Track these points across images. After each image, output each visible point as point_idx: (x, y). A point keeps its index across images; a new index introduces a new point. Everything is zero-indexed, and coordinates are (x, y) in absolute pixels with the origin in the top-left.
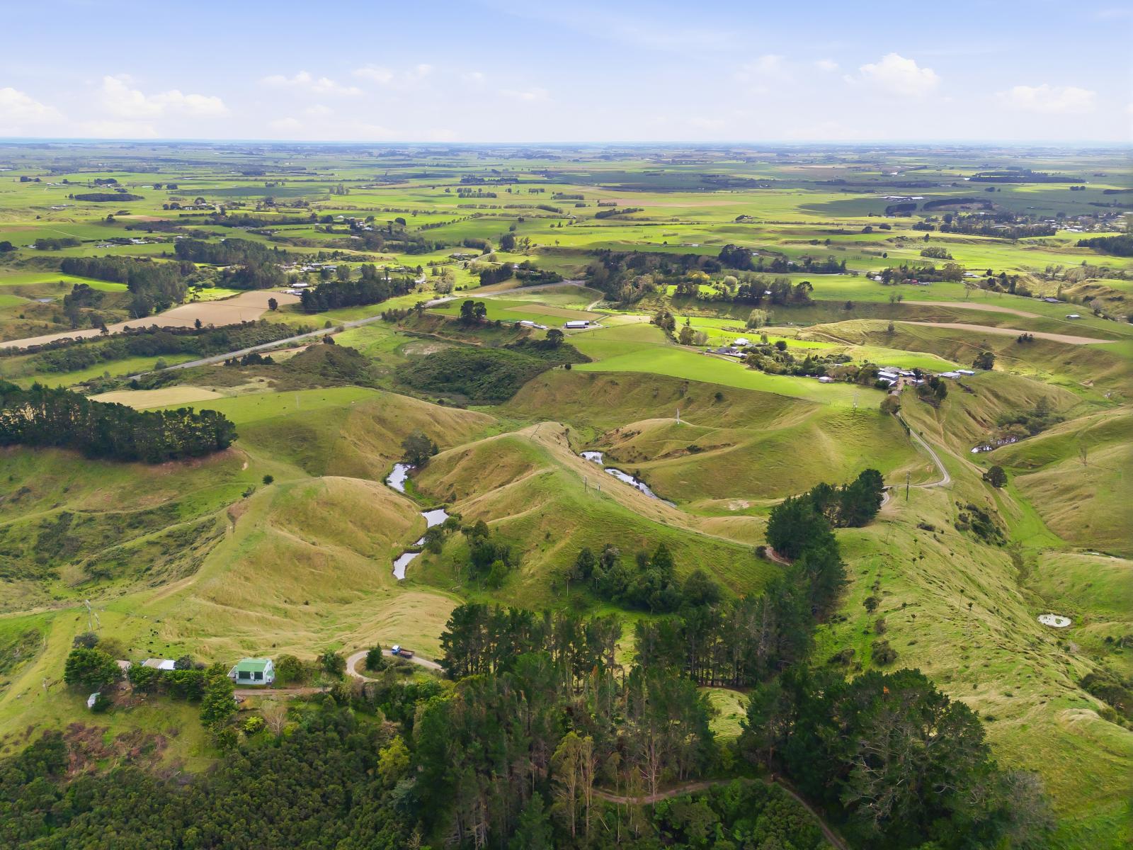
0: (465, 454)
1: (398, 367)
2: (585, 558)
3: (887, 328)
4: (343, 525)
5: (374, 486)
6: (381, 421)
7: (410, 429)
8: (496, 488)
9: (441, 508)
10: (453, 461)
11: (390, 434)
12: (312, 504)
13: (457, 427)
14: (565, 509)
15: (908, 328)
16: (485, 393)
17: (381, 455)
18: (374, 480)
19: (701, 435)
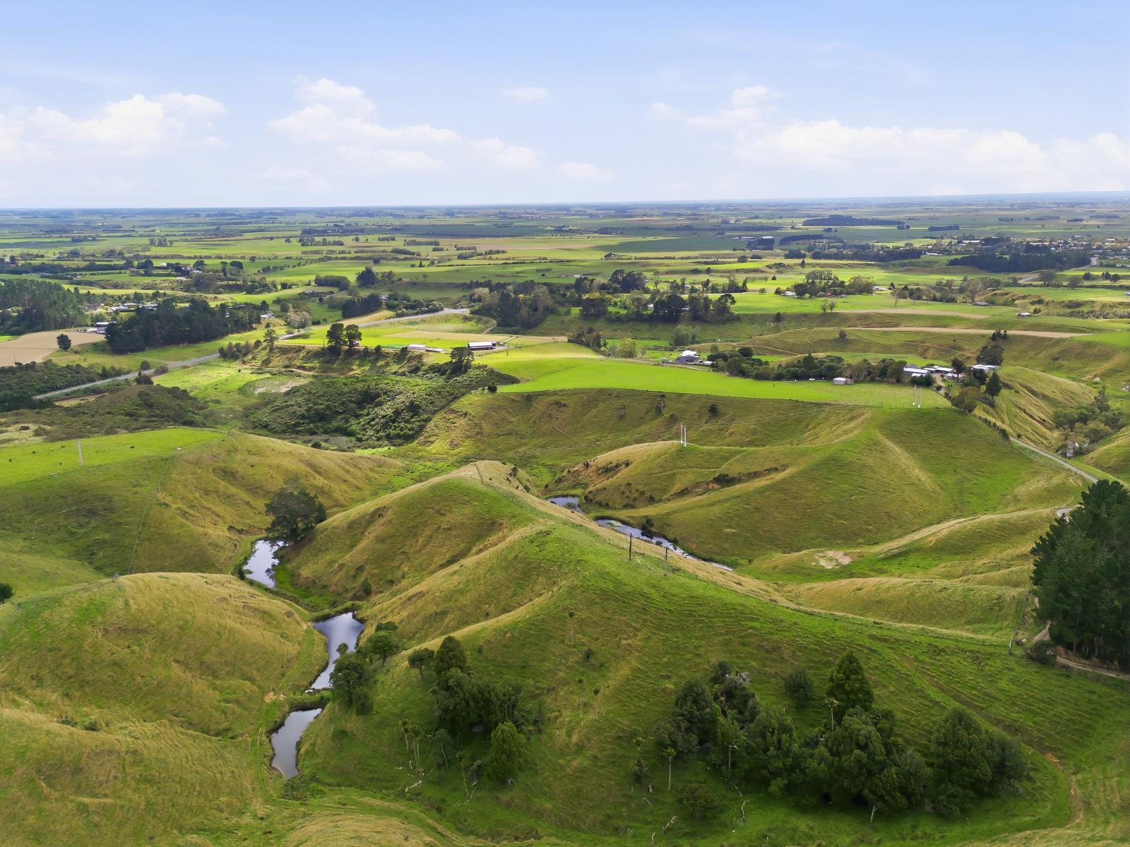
0: (378, 513)
1: (245, 408)
2: (695, 702)
3: (837, 336)
4: (159, 672)
5: (221, 585)
6: (229, 474)
7: (277, 484)
8: (442, 566)
9: (346, 611)
10: (357, 528)
11: (243, 495)
12: (93, 635)
13: (348, 477)
14: (605, 595)
15: (860, 334)
16: (378, 432)
17: (231, 528)
18: (220, 571)
19: (726, 459)
